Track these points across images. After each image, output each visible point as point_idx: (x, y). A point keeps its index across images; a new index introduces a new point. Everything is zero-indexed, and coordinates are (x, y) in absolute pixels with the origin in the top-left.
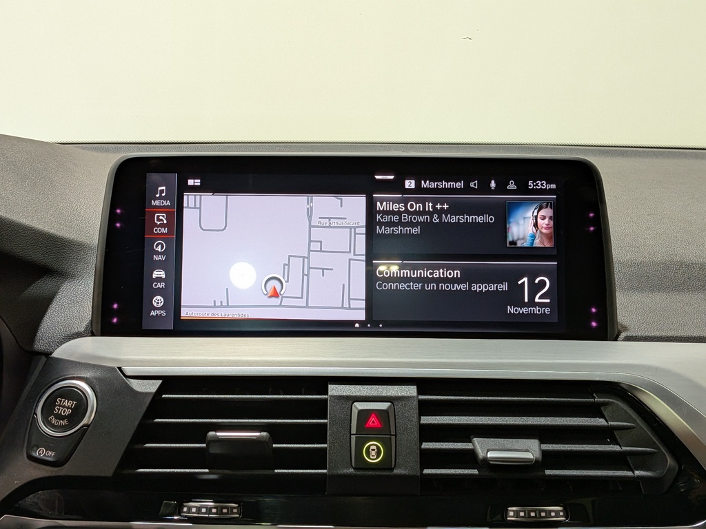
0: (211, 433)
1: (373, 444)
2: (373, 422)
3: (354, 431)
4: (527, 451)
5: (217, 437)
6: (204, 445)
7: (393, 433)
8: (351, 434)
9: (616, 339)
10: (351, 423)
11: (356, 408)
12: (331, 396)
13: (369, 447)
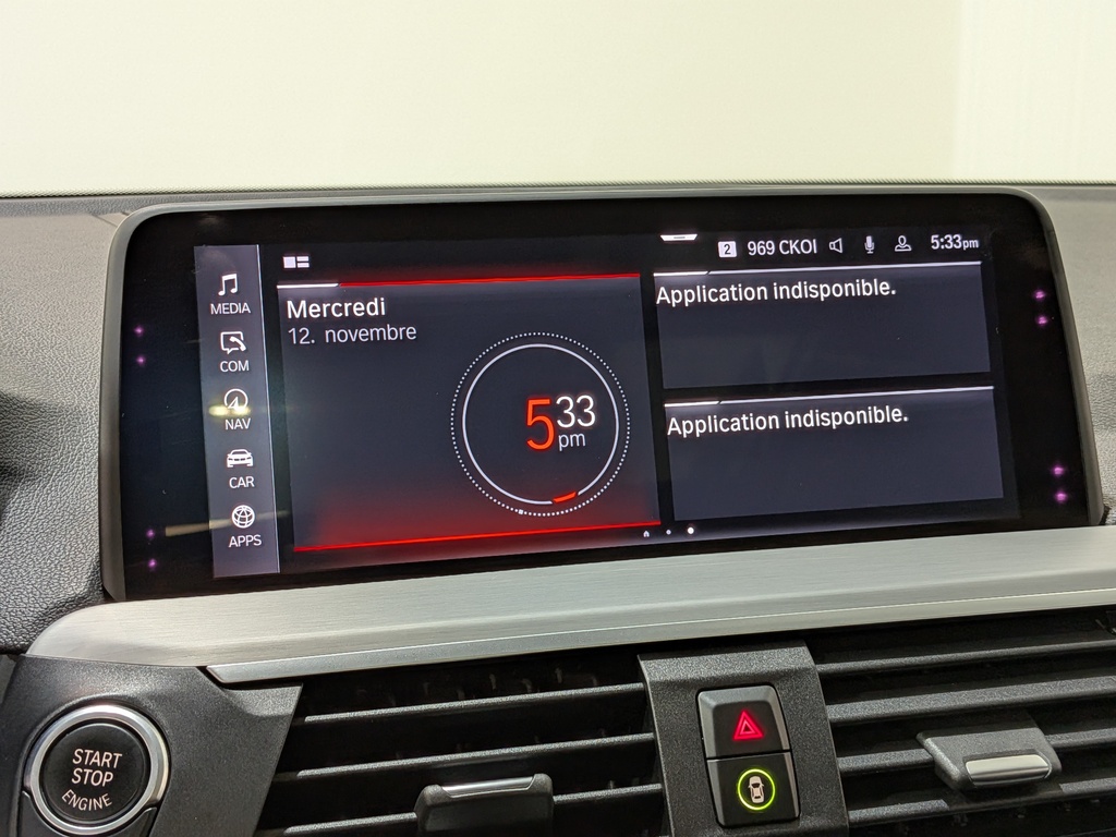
0: (431, 790)
1: (755, 775)
2: (747, 729)
3: (711, 750)
4: (1032, 752)
5: (446, 795)
6: (413, 815)
7: (786, 746)
8: (706, 759)
9: (1103, 523)
10: (702, 736)
11: (707, 705)
12: (652, 683)
13: (747, 781)
